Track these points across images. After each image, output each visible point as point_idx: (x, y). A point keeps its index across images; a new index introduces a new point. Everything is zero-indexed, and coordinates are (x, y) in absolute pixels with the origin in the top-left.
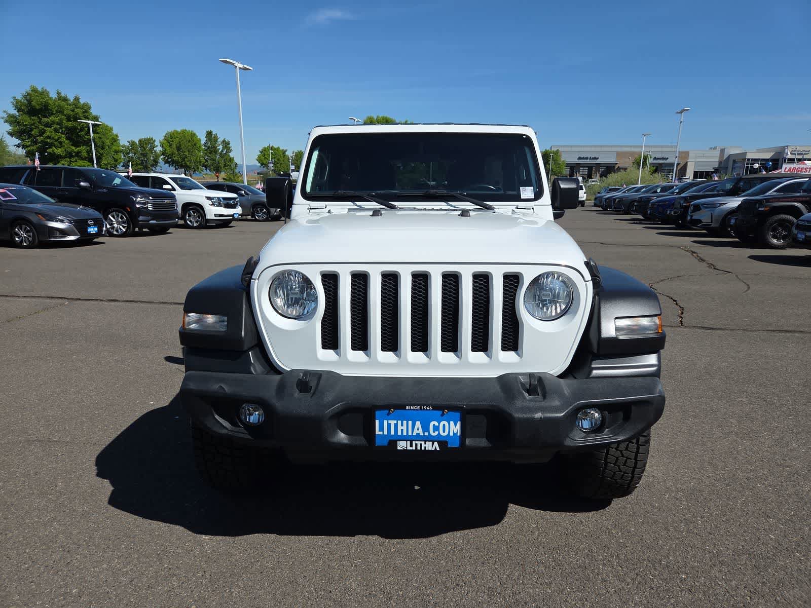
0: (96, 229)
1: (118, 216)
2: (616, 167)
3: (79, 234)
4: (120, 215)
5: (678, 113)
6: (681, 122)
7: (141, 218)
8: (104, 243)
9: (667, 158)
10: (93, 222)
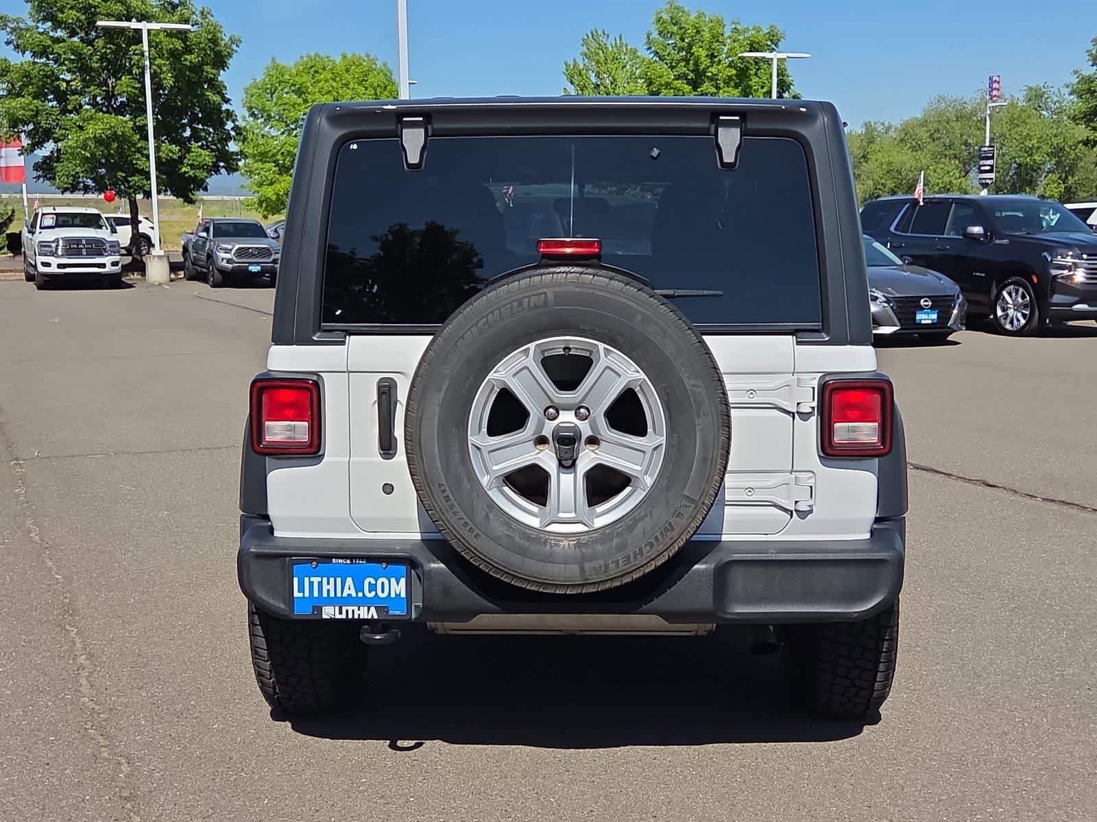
0: (935, 316)
1: (1017, 292)
3: (898, 324)
4: (1021, 290)
7: (1057, 298)
8: (958, 343)
10: (930, 303)
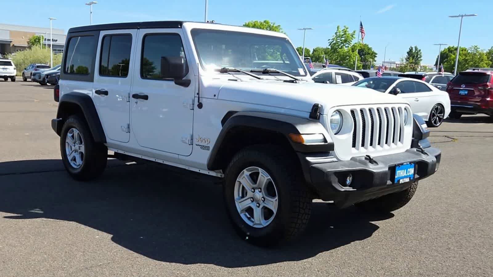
2: (11, 46)
5: (87, 4)
6: (91, 13)
9: (57, 40)
